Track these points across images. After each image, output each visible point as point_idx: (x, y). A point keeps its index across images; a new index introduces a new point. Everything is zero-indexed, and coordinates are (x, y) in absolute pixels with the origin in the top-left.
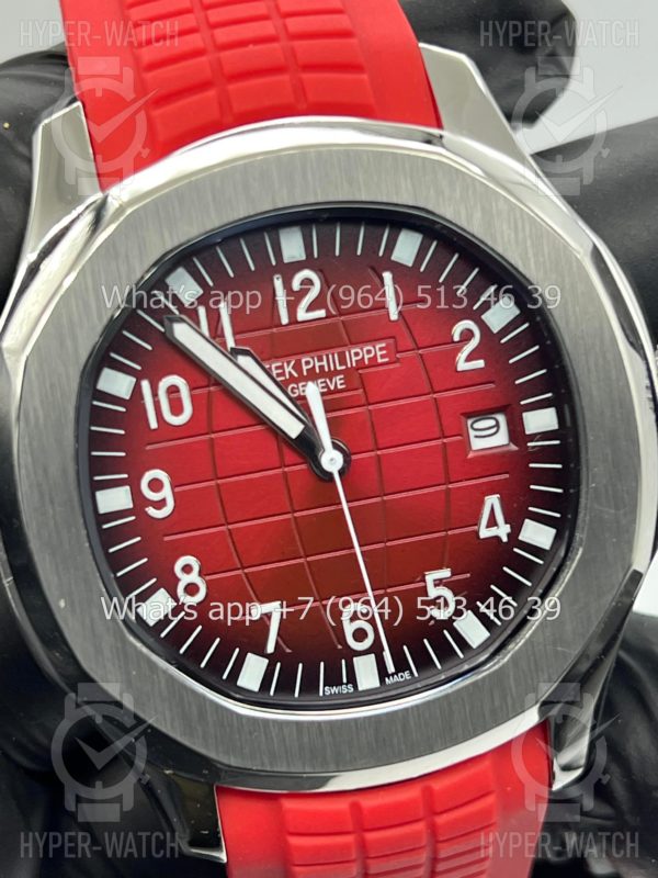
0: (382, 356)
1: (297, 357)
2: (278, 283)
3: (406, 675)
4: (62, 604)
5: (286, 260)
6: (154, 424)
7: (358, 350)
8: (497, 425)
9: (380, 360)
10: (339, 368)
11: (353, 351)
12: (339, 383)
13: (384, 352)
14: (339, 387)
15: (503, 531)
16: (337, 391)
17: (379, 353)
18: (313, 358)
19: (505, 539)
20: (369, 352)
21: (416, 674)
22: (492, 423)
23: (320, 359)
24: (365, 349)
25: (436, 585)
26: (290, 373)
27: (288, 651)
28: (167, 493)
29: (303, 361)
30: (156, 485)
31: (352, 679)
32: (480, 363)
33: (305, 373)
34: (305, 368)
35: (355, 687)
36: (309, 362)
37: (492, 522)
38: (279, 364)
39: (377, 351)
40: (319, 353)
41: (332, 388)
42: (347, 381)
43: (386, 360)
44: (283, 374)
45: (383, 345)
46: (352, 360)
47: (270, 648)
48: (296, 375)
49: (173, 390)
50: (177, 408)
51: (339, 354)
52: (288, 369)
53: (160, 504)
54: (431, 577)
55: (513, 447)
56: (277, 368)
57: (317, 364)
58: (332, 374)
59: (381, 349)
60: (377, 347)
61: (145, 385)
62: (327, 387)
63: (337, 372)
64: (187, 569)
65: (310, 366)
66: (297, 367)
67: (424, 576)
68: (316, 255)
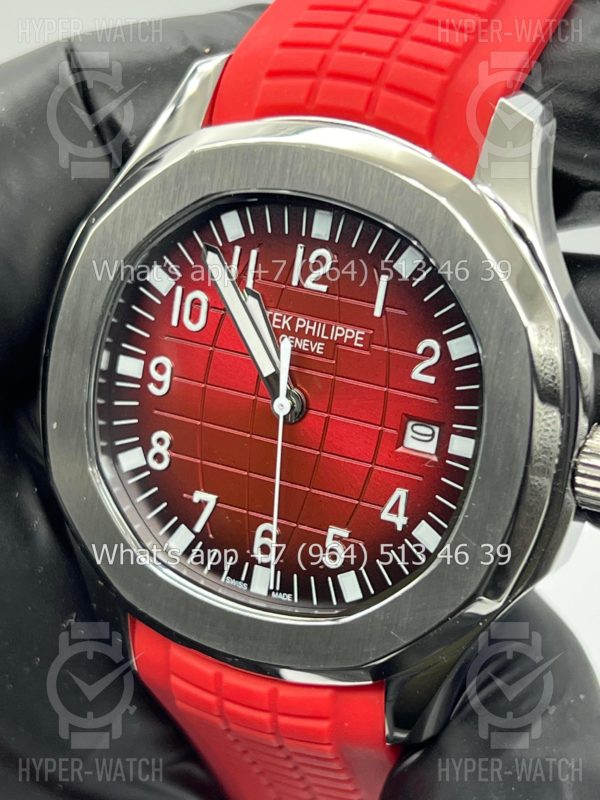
0: (359, 342)
1: (295, 315)
2: (300, 251)
3: (289, 596)
4: (55, 426)
5: (313, 236)
6: (174, 322)
7: (342, 329)
8: (433, 435)
9: (356, 344)
10: (323, 336)
11: (338, 328)
12: (319, 348)
13: (361, 339)
14: (318, 352)
15: (400, 521)
16: (315, 354)
17: (357, 338)
18: (306, 320)
19: (399, 528)
20: (350, 334)
21: (296, 600)
22: (430, 432)
23: (312, 324)
24: (348, 330)
25: (334, 539)
26: (286, 325)
27: (211, 536)
28: (166, 378)
29: (299, 320)
30: (160, 368)
31: (248, 580)
32: (431, 380)
33: (296, 330)
34: (298, 326)
35: (249, 586)
36: (303, 322)
37: (394, 510)
38: (281, 315)
39: (357, 335)
40: (313, 319)
41: (313, 350)
42: (325, 349)
43: (361, 345)
44: (280, 324)
45: (363, 333)
46: (335, 335)
47: (198, 528)
48: (289, 328)
49: (196, 302)
50: (194, 317)
51: (327, 325)
52: (285, 322)
53: (159, 385)
54: (333, 531)
55: (435, 459)
56: (278, 317)
57: (308, 327)
58: (316, 339)
59: (360, 335)
60: (358, 333)
61: (179, 290)
62: (309, 347)
63: (320, 340)
64: (161, 441)
65: (302, 326)
66: (293, 323)
67: (328, 528)
68: (337, 240)
